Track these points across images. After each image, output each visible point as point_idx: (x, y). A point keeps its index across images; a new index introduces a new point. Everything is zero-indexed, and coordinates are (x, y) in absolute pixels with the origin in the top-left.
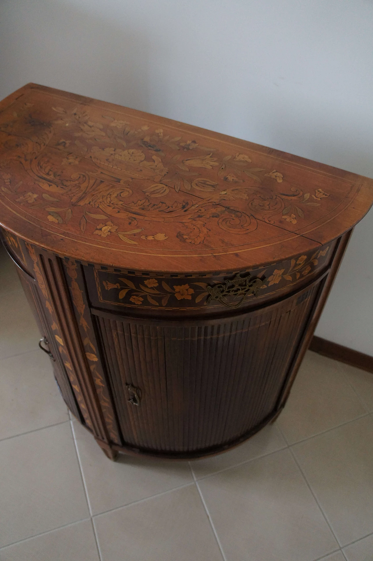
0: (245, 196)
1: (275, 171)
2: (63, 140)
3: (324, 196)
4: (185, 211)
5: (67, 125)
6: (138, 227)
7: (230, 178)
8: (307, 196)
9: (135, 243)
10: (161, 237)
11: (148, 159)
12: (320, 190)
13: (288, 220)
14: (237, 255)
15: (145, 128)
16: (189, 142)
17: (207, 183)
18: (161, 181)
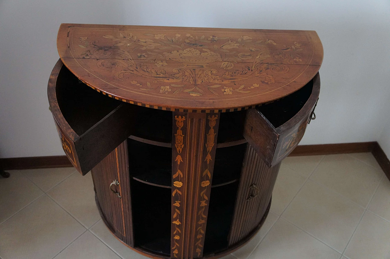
0: (269, 56)
1: (267, 40)
2: (139, 55)
3: (300, 45)
4: (252, 71)
5: (128, 45)
6: (241, 85)
7: (253, 50)
8: (293, 47)
9: (249, 92)
10: (256, 85)
11: (201, 51)
12: (295, 42)
13: (297, 60)
14: (295, 82)
15: (178, 35)
16: (211, 37)
17: (245, 55)
18: (223, 60)
